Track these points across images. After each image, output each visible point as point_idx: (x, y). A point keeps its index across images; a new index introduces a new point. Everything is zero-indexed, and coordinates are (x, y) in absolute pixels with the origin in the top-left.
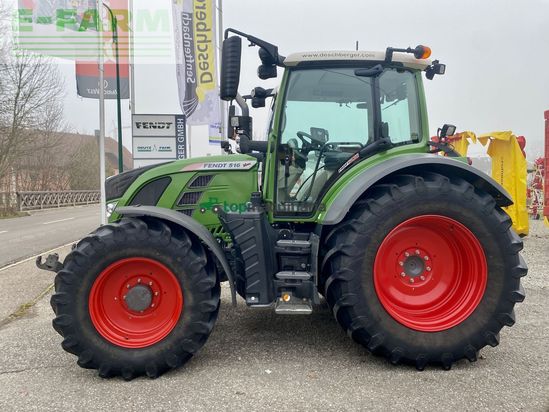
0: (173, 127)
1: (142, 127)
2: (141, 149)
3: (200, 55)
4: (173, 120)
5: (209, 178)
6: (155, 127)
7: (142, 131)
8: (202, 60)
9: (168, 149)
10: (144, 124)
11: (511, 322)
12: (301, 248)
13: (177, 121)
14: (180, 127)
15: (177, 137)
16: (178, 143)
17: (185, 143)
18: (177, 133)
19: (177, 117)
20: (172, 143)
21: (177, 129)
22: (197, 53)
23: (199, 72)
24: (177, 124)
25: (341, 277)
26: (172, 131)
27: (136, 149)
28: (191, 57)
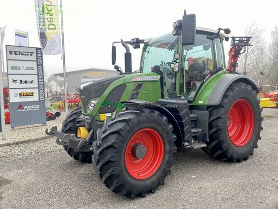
0: (34, 55)
1: (13, 54)
2: (13, 68)
3: (47, 13)
4: (34, 51)
5: (141, 85)
6: (22, 54)
7: (13, 56)
8: (49, 16)
9: (32, 69)
10: (15, 52)
11: (260, 138)
12: (194, 118)
13: (37, 52)
14: (39, 55)
15: (37, 61)
16: (38, 65)
17: (42, 65)
18: (37, 59)
19: (37, 49)
20: (34, 65)
21: (37, 56)
22: (46, 11)
23: (47, 23)
24: (37, 54)
25: (220, 128)
26: (34, 57)
27: (10, 68)
28: (42, 13)
